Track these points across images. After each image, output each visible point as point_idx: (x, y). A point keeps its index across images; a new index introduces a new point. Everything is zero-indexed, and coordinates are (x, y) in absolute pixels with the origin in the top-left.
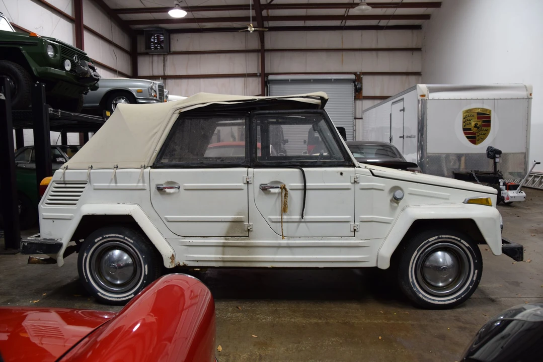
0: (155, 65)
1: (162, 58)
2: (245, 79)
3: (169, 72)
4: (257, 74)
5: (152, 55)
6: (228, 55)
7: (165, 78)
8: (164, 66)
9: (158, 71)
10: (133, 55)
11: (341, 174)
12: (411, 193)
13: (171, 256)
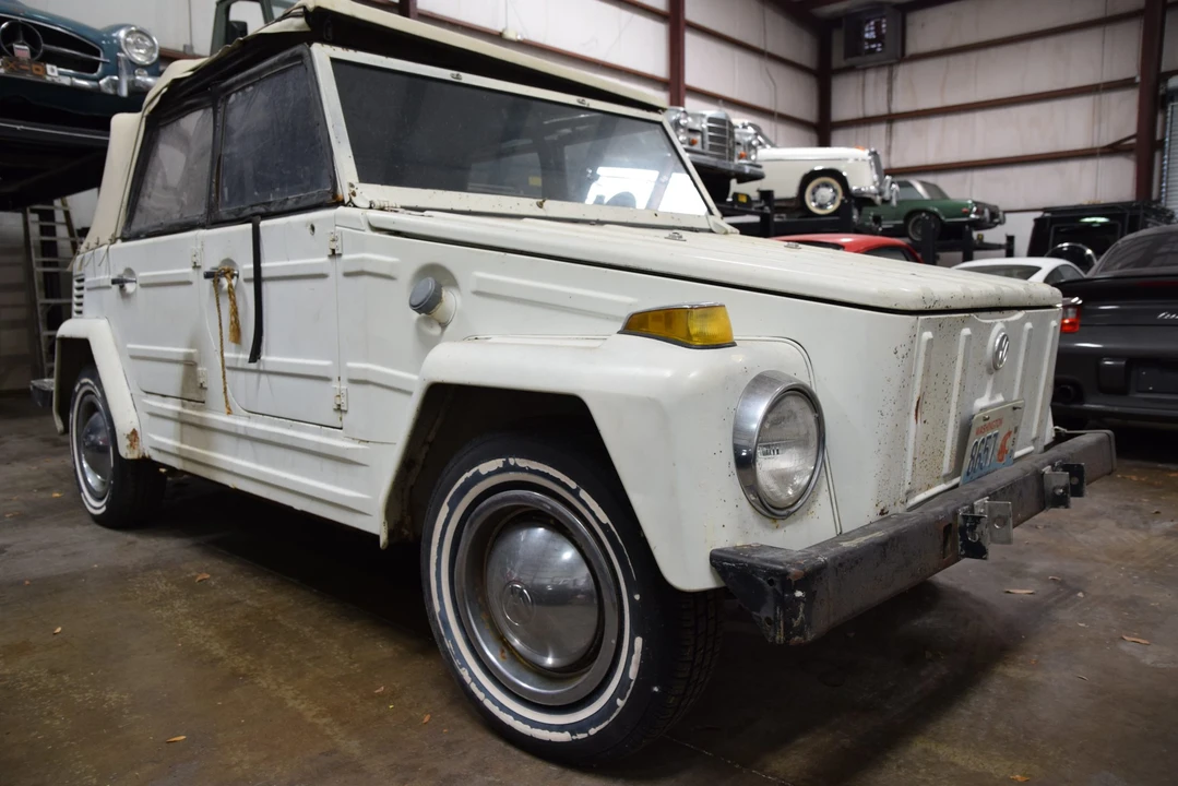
0: (870, 90)
1: (884, 73)
2: (1097, 97)
3: (900, 105)
4: (1134, 78)
5: (865, 69)
6: (1052, 41)
7: (891, 119)
8: (890, 91)
9: (876, 107)
10: (823, 76)
11: (313, 228)
12: (482, 289)
13: (129, 431)
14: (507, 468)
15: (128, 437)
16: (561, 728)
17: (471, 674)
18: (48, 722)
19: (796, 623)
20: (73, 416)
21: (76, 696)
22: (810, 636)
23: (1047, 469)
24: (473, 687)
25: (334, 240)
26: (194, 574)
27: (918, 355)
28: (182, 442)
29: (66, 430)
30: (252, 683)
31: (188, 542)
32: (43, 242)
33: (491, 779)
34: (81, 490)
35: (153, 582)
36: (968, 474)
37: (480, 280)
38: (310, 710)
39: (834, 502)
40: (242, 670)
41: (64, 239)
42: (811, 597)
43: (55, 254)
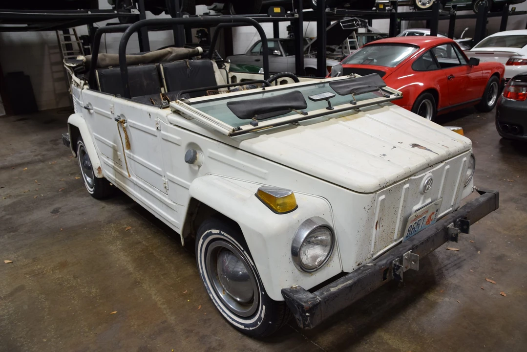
11: (150, 115)
12: (211, 156)
13: (97, 167)
14: (220, 234)
15: (97, 169)
16: (242, 324)
17: (213, 296)
18: (73, 302)
19: (306, 323)
20: (78, 152)
21: (82, 290)
22: (312, 327)
23: (451, 226)
24: (214, 301)
25: (157, 124)
26: (125, 226)
27: (376, 207)
28: (116, 177)
29: (77, 156)
30: (141, 286)
31: (124, 207)
32: (66, 44)
33: (217, 338)
34: (84, 182)
35: (110, 230)
36: (407, 237)
37: (211, 153)
38: (160, 301)
39: (340, 259)
40: (138, 279)
41: (75, 41)
42: (312, 315)
43: (72, 49)
